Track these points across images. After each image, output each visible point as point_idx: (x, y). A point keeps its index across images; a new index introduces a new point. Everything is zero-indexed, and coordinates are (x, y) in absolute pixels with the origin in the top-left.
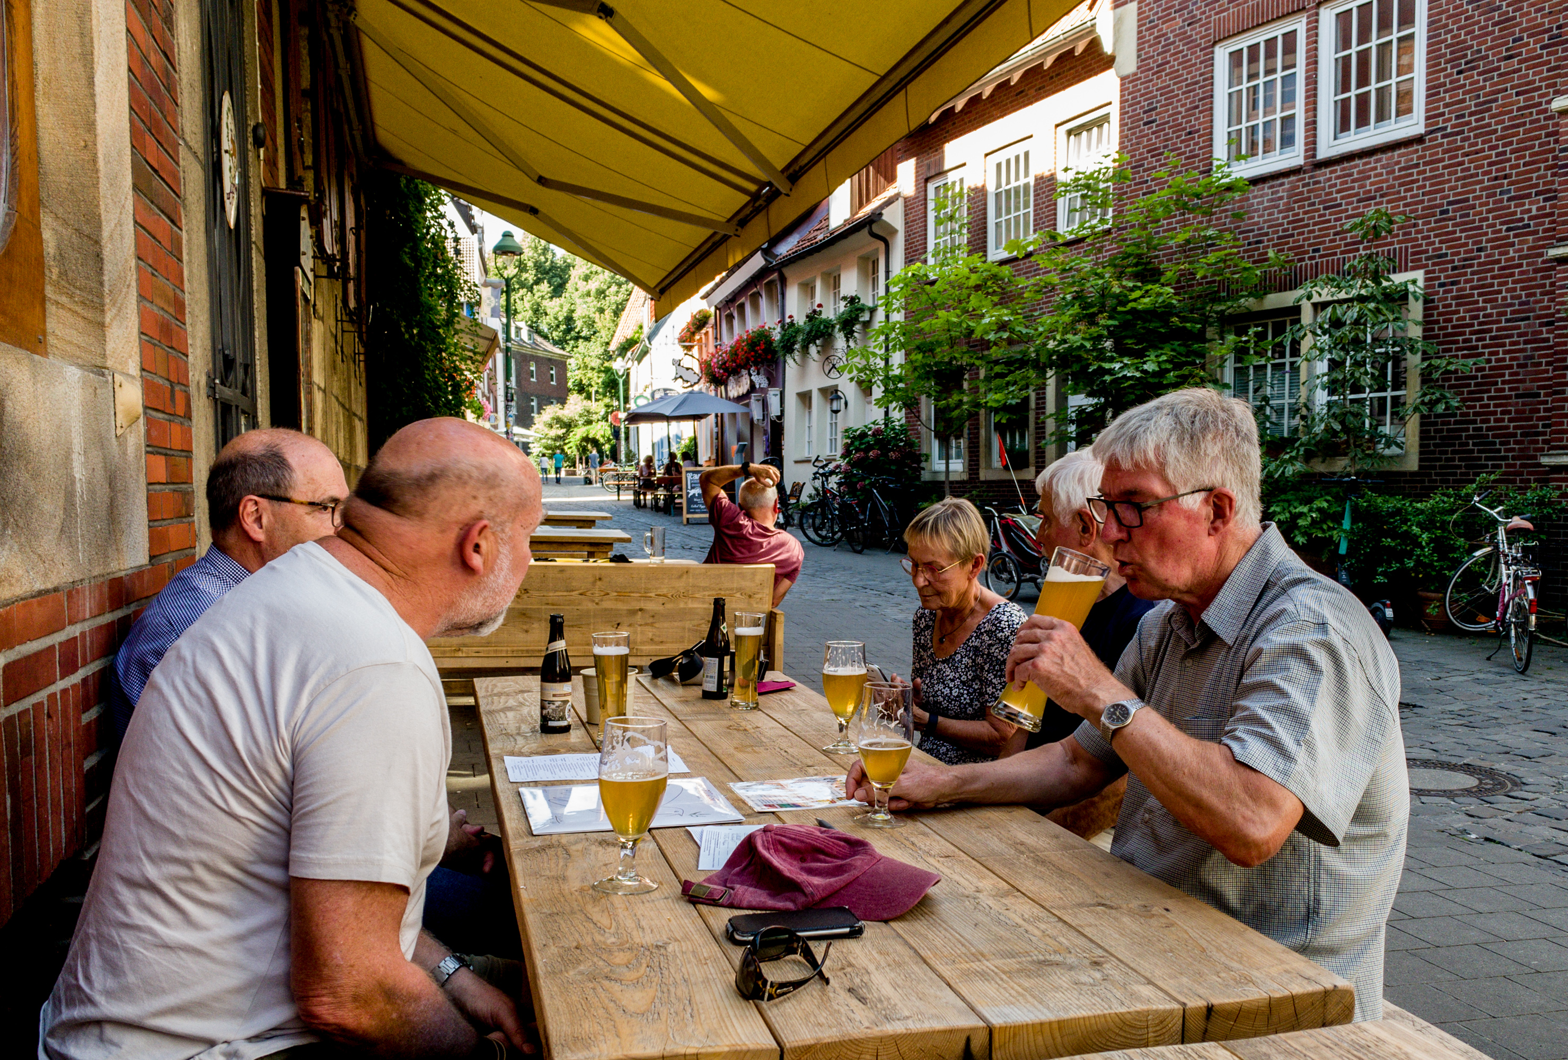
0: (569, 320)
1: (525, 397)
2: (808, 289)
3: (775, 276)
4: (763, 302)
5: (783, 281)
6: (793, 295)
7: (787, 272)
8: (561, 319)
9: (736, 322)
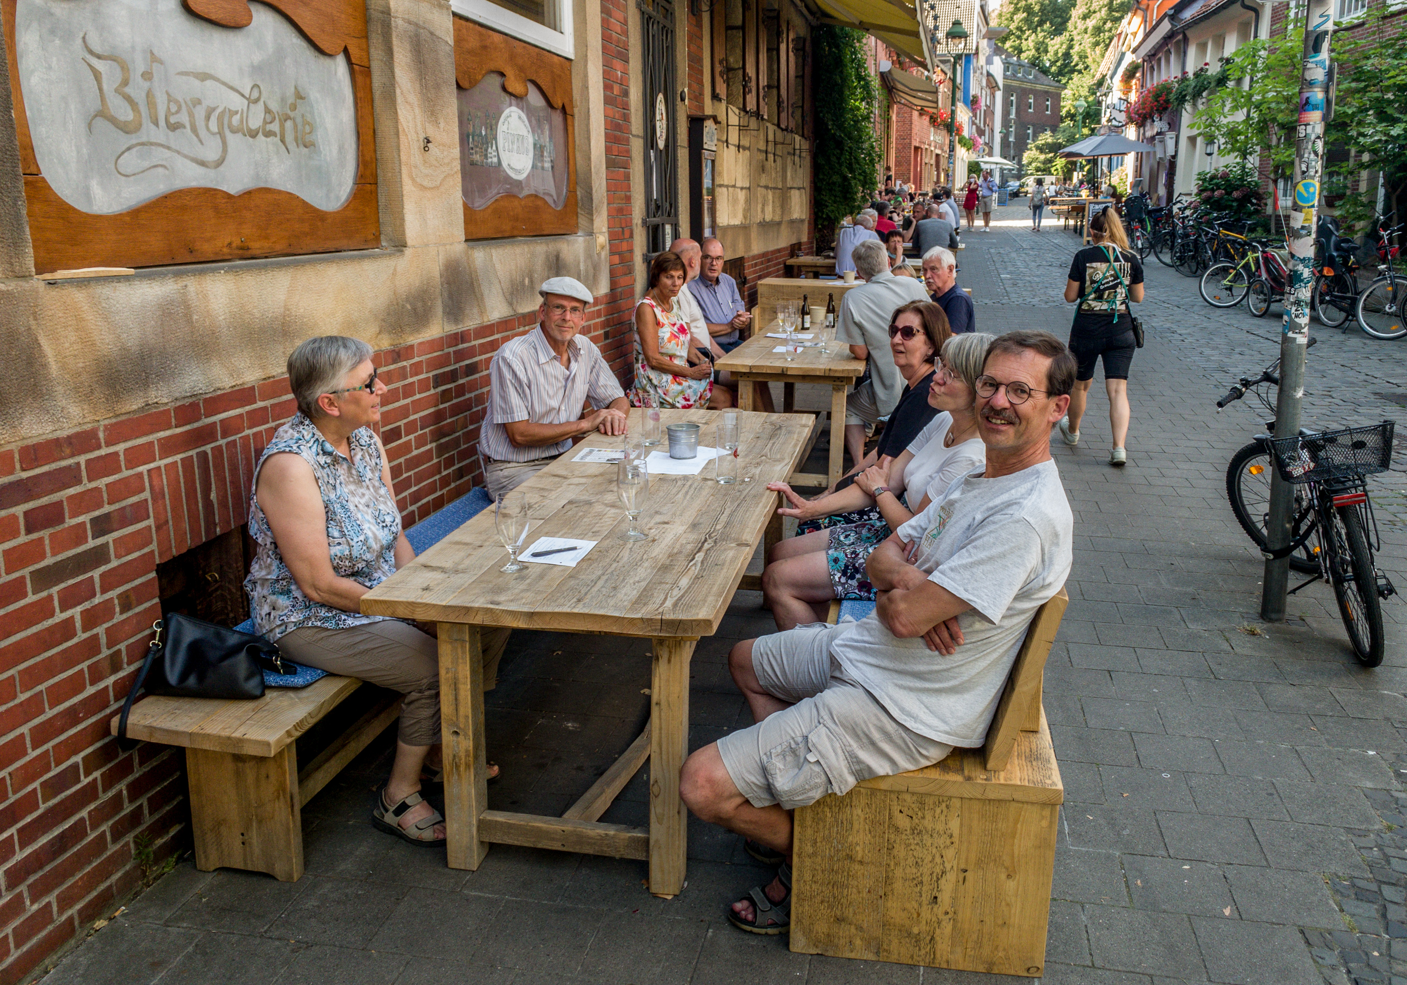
0: (1067, 55)
1: (1022, 125)
2: (1202, 47)
3: (1180, 37)
4: (1173, 58)
5: (1186, 40)
6: (1192, 52)
7: (1189, 33)
8: (1060, 55)
9: (1155, 73)
